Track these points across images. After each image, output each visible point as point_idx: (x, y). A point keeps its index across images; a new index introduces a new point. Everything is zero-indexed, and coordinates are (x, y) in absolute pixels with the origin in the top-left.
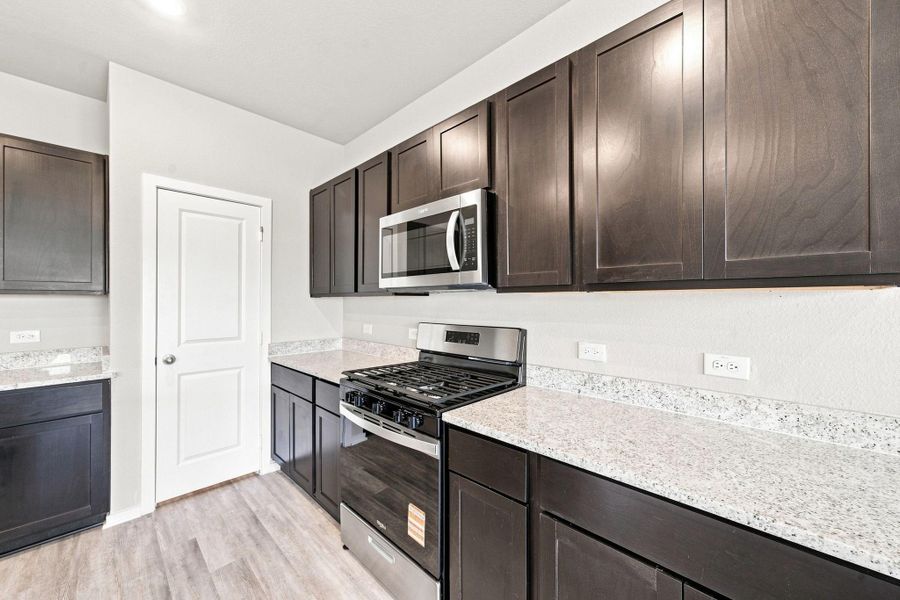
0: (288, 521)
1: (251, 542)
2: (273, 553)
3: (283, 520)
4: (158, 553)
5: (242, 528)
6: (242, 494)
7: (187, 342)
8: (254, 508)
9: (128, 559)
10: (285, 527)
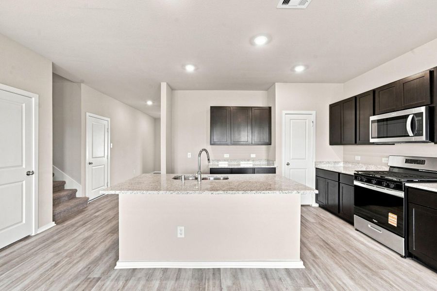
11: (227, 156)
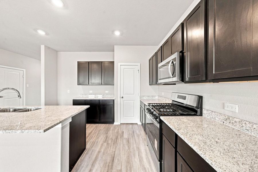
0: (139, 135)
1: (131, 136)
2: (134, 139)
3: (138, 134)
4: (118, 131)
5: (131, 132)
6: (133, 127)
7: (125, 94)
8: (134, 130)
9: (115, 130)
10: (138, 136)
11: (91, 92)
